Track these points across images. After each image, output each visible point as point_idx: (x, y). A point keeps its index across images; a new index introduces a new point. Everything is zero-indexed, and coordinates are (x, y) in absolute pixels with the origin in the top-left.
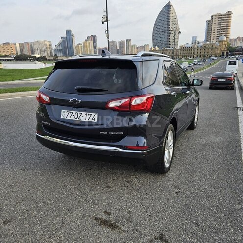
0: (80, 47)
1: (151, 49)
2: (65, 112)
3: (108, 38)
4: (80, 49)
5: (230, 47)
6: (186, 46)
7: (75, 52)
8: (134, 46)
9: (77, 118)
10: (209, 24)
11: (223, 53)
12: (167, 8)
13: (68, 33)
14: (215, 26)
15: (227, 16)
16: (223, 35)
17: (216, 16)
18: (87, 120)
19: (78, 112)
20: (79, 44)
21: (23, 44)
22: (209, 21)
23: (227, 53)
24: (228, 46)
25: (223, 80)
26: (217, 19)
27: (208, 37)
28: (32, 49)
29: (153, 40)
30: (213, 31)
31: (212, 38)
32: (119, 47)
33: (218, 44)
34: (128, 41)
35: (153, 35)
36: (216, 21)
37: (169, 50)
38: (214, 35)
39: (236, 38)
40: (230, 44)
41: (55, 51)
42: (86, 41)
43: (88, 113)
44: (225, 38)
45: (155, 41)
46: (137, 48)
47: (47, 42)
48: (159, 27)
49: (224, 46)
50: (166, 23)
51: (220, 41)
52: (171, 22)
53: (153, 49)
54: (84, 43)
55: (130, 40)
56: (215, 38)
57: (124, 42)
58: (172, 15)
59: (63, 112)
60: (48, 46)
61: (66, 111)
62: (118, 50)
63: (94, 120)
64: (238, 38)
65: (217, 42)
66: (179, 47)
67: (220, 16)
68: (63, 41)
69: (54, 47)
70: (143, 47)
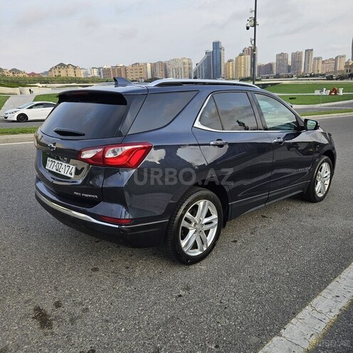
0: (231, 65)
1: (348, 62)
4: (231, 67)
7: (223, 73)
8: (318, 59)
9: (57, 170)
13: (216, 45)
18: (65, 174)
19: (59, 162)
20: (229, 61)
21: (155, 64)
28: (166, 70)
32: (293, 61)
34: (309, 52)
41: (195, 72)
42: (241, 55)
43: (66, 165)
46: (323, 62)
47: (185, 61)
53: (351, 63)
54: (237, 59)
55: (312, 50)
57: (300, 54)
60: (187, 66)
62: (289, 66)
63: (72, 174)
68: (208, 58)
69: (194, 67)
70: (334, 60)
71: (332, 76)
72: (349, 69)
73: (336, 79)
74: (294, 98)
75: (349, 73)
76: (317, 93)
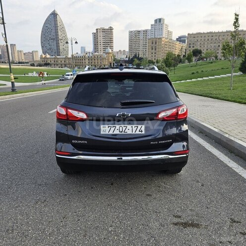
1: (42, 56)
2: (105, 127)
3: (6, 43)
5: (115, 59)
6: (77, 55)
8: (20, 51)
9: (122, 132)
10: (95, 36)
11: (111, 64)
12: (53, 15)
14: (101, 39)
15: (109, 31)
16: (109, 47)
17: (100, 29)
18: (134, 133)
19: (123, 126)
22: (95, 34)
23: (114, 64)
24: (114, 58)
25: (130, 89)
26: (101, 33)
27: (96, 48)
29: (42, 47)
30: (99, 44)
31: (99, 50)
32: (2, 51)
33: (106, 56)
34: (13, 45)
35: (42, 42)
36: (101, 34)
37: (61, 58)
38: (101, 47)
39: (118, 51)
40: (115, 56)
43: (133, 126)
44: (110, 51)
45: (45, 48)
46: (24, 54)
48: (47, 34)
49: (110, 58)
50: (53, 31)
51: (107, 53)
52: (59, 31)
53: (44, 56)
55: (15, 45)
56: (102, 50)
58: (59, 24)
59: (103, 127)
61: (107, 126)
63: (142, 131)
64: (120, 51)
65: (104, 54)
66: (70, 56)
67: (104, 30)
70: (31, 53)
71: (34, 64)
72: (43, 60)
73: (37, 66)
74: (17, 78)
75: (43, 63)
76: (30, 74)
